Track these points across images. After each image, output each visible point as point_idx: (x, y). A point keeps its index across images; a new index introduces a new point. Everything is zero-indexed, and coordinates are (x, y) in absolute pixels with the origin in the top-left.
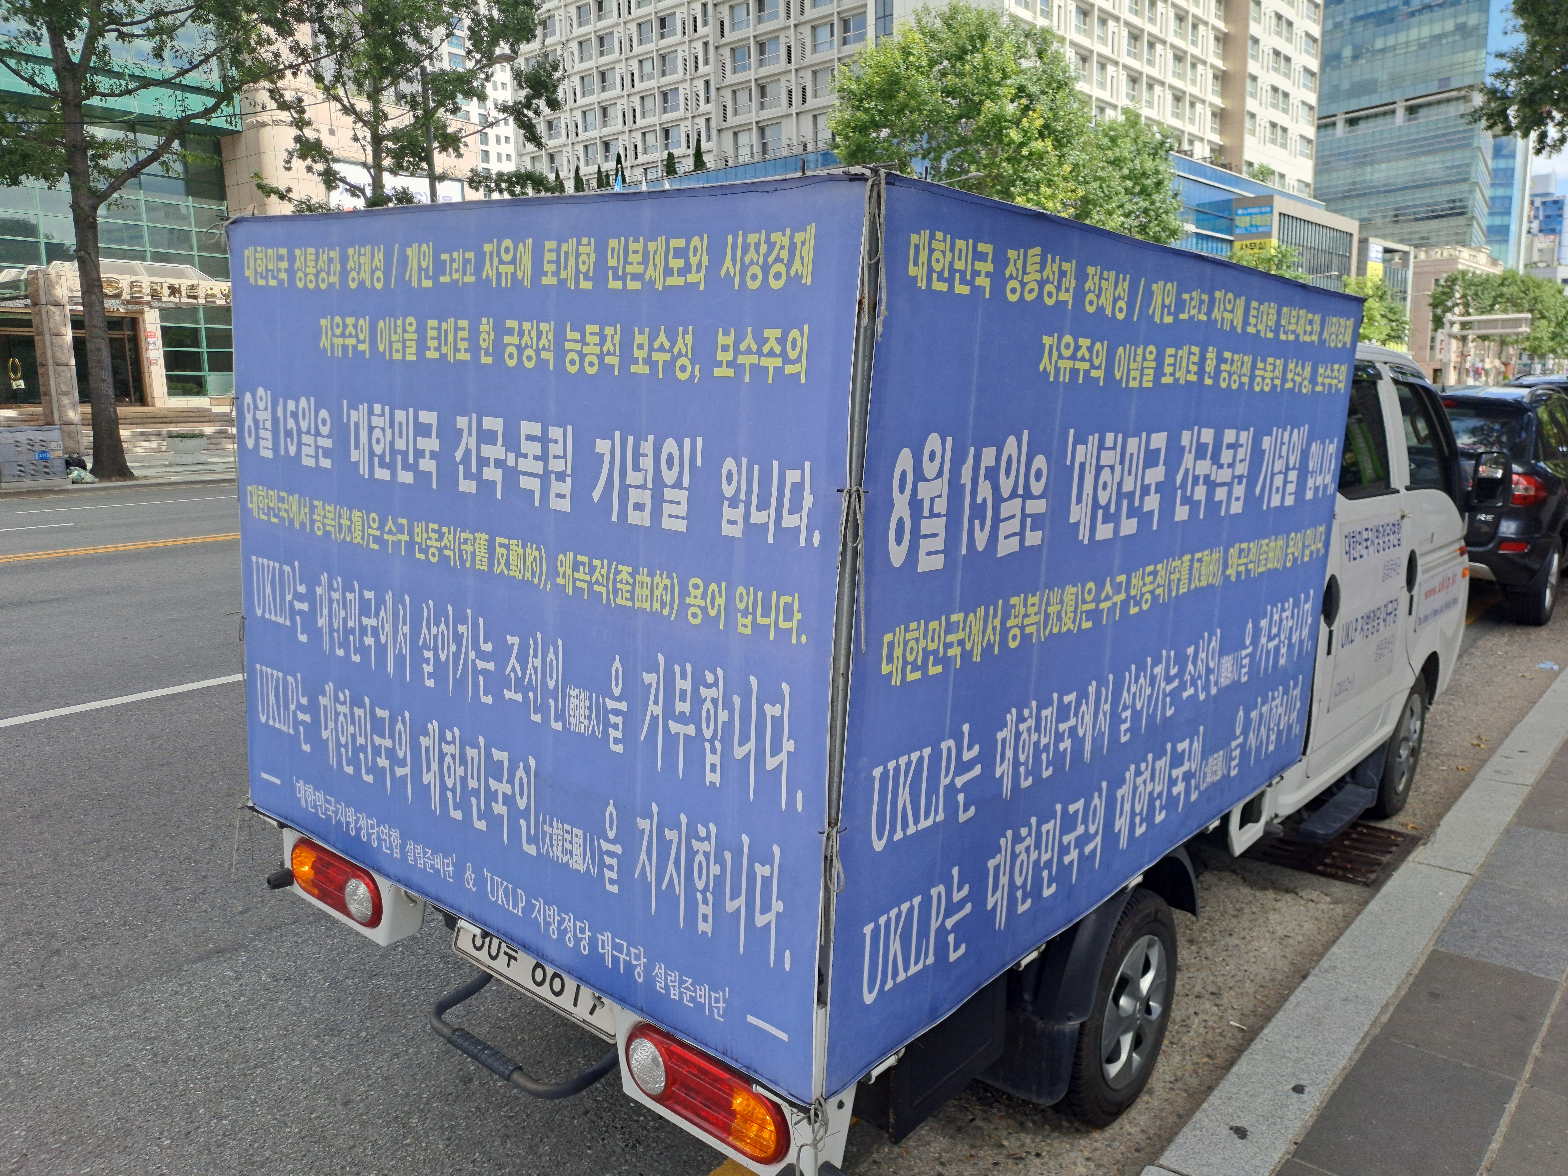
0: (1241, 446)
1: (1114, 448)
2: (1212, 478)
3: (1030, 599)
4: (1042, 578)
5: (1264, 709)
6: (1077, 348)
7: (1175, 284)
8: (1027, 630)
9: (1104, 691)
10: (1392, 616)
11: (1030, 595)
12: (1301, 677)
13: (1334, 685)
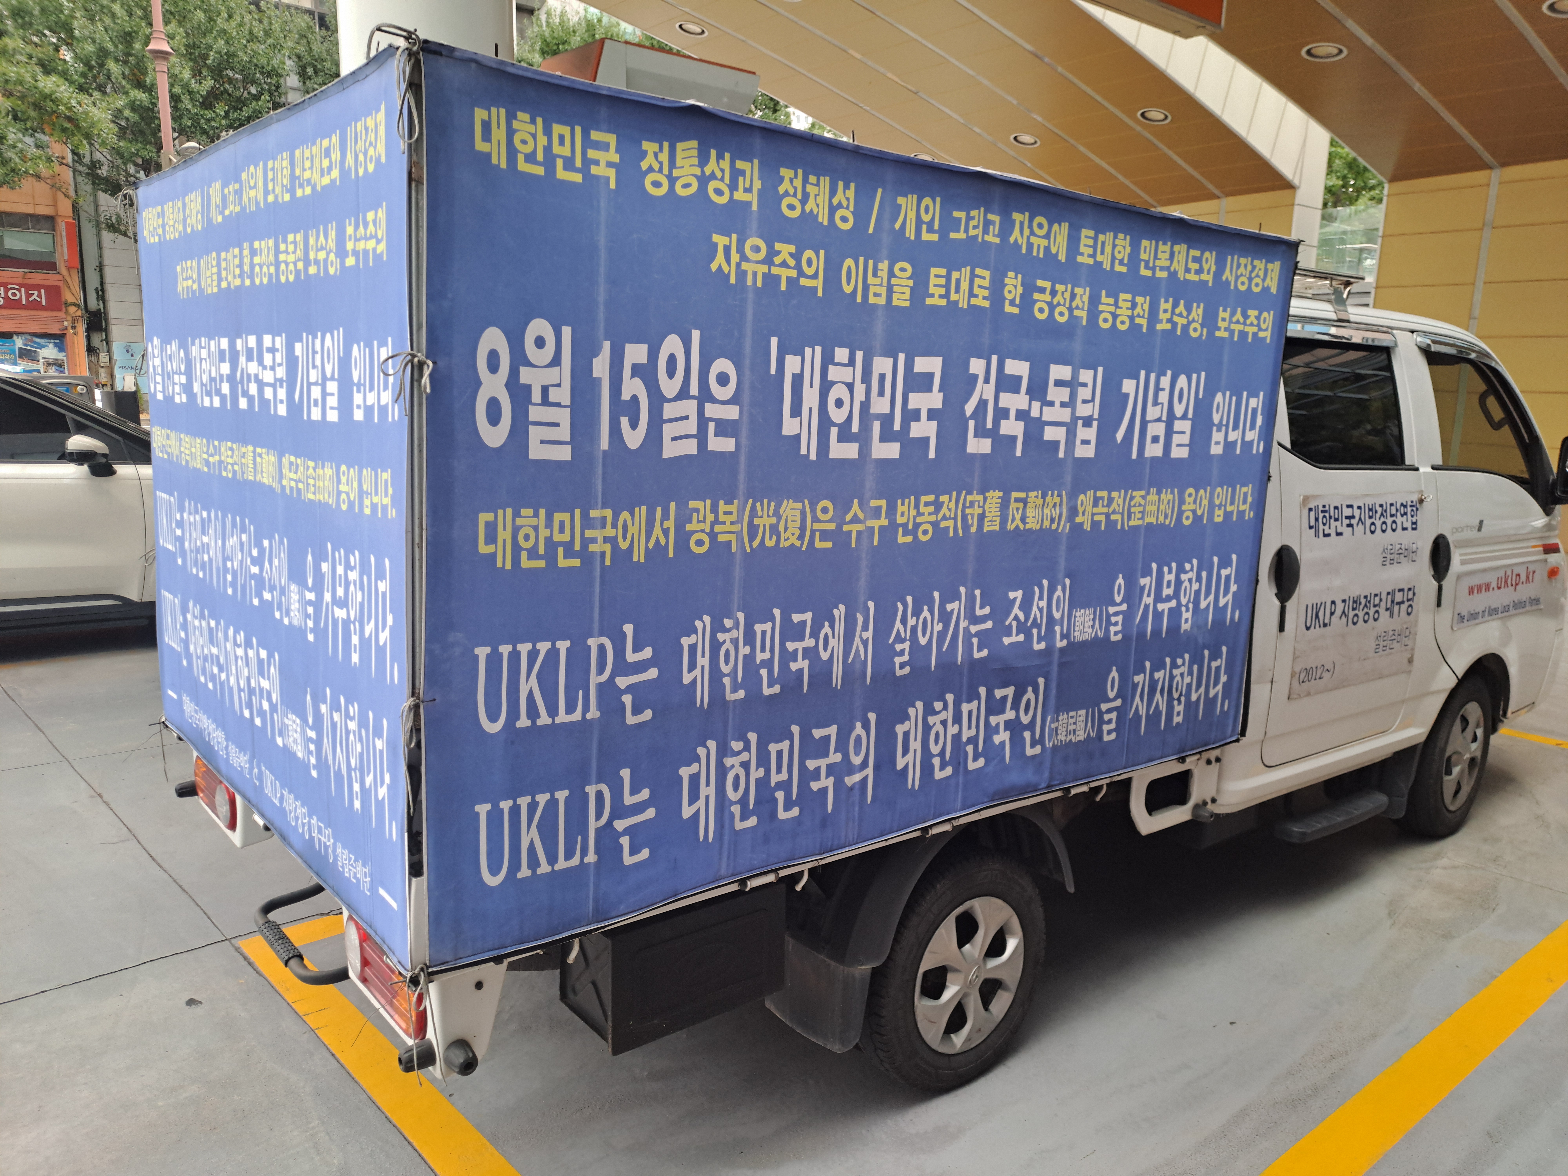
0: (1085, 385)
1: (851, 363)
2: (1035, 414)
3: (723, 507)
4: (742, 487)
5: (1158, 675)
6: (772, 253)
7: (938, 199)
8: (721, 538)
9: (860, 618)
10: (1404, 607)
11: (721, 502)
12: (1224, 649)
13: (1297, 670)
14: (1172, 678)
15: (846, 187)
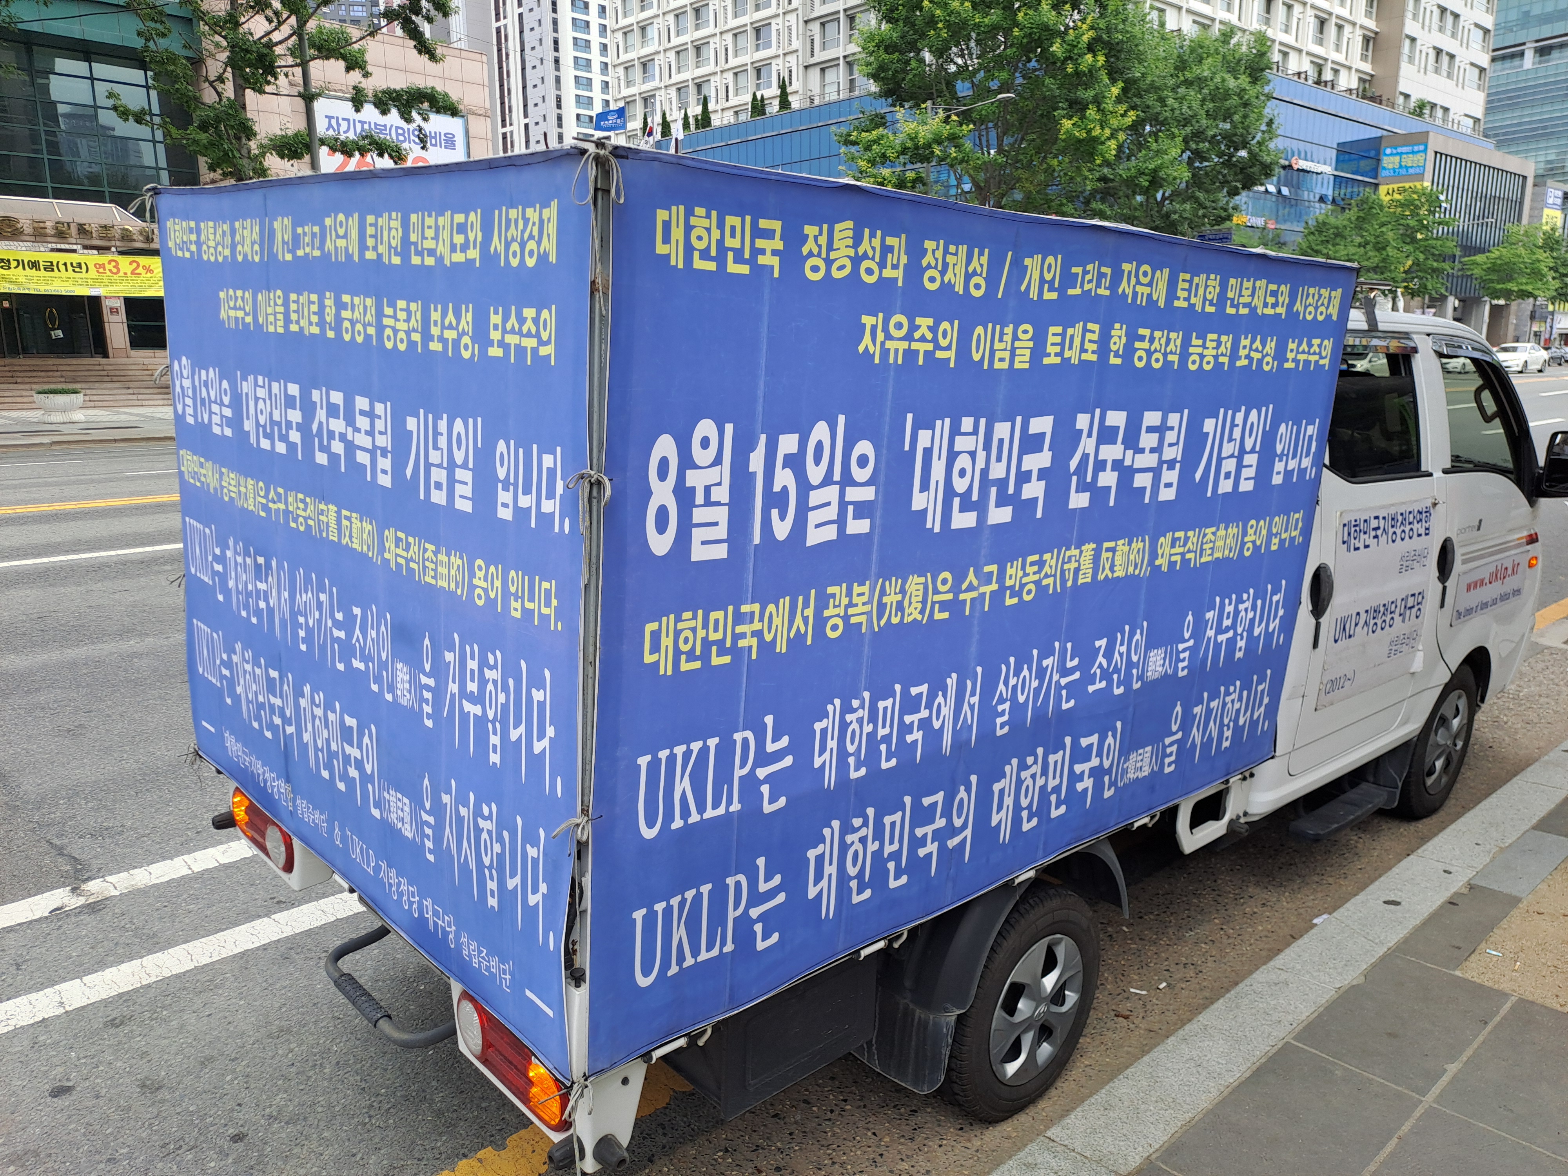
0: (1172, 428)
1: (975, 432)
2: (1128, 462)
3: (857, 589)
4: (874, 568)
5: (1214, 704)
6: (913, 328)
7: (1060, 257)
8: (853, 620)
9: (969, 684)
10: (1414, 610)
11: (855, 585)
12: (1269, 672)
13: (1325, 682)
14: (1225, 704)
15: (981, 254)
